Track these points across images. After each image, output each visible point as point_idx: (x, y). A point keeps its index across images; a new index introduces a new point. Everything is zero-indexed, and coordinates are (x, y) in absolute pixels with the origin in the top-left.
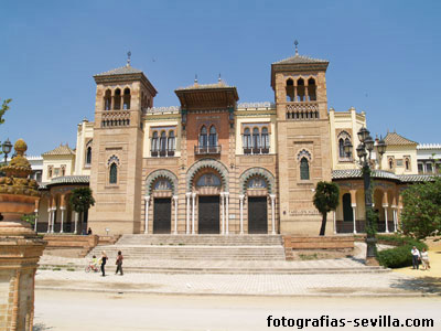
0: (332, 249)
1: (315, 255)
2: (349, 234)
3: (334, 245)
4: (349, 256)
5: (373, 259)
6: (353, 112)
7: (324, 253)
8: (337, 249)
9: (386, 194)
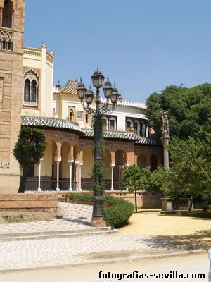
0: (38, 209)
1: (22, 217)
2: (66, 192)
3: (40, 204)
4: (58, 217)
5: (101, 220)
6: (44, 51)
7: (30, 213)
8: (44, 209)
9: (72, 148)
